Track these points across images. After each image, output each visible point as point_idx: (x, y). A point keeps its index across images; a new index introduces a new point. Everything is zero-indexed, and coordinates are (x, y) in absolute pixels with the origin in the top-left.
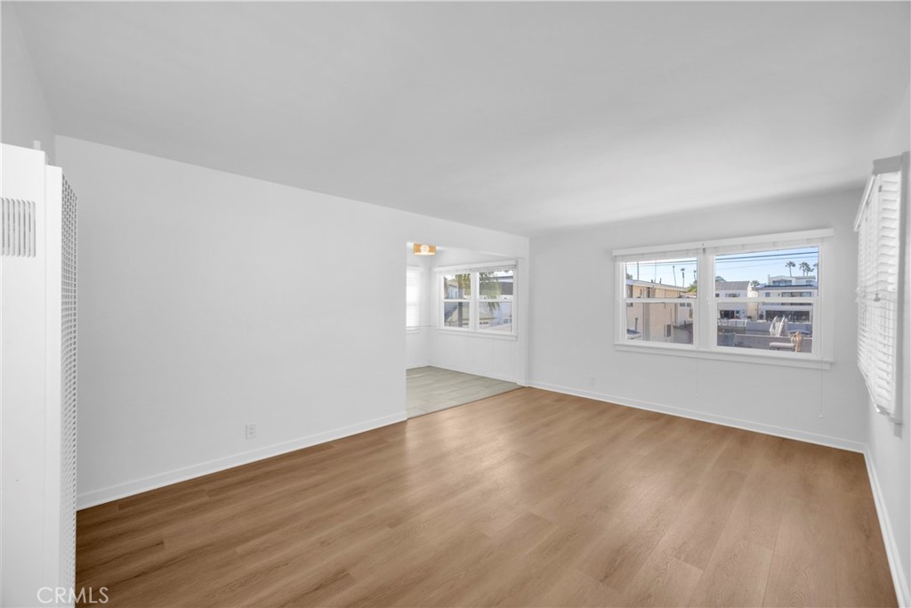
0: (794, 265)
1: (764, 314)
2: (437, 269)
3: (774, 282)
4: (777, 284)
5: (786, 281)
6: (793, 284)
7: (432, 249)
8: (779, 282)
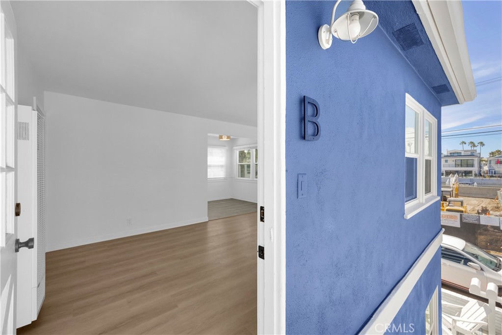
0: (465, 143)
1: (444, 172)
2: (235, 148)
3: (451, 153)
4: (452, 155)
5: (458, 153)
6: (462, 154)
7: (228, 137)
8: (454, 153)
